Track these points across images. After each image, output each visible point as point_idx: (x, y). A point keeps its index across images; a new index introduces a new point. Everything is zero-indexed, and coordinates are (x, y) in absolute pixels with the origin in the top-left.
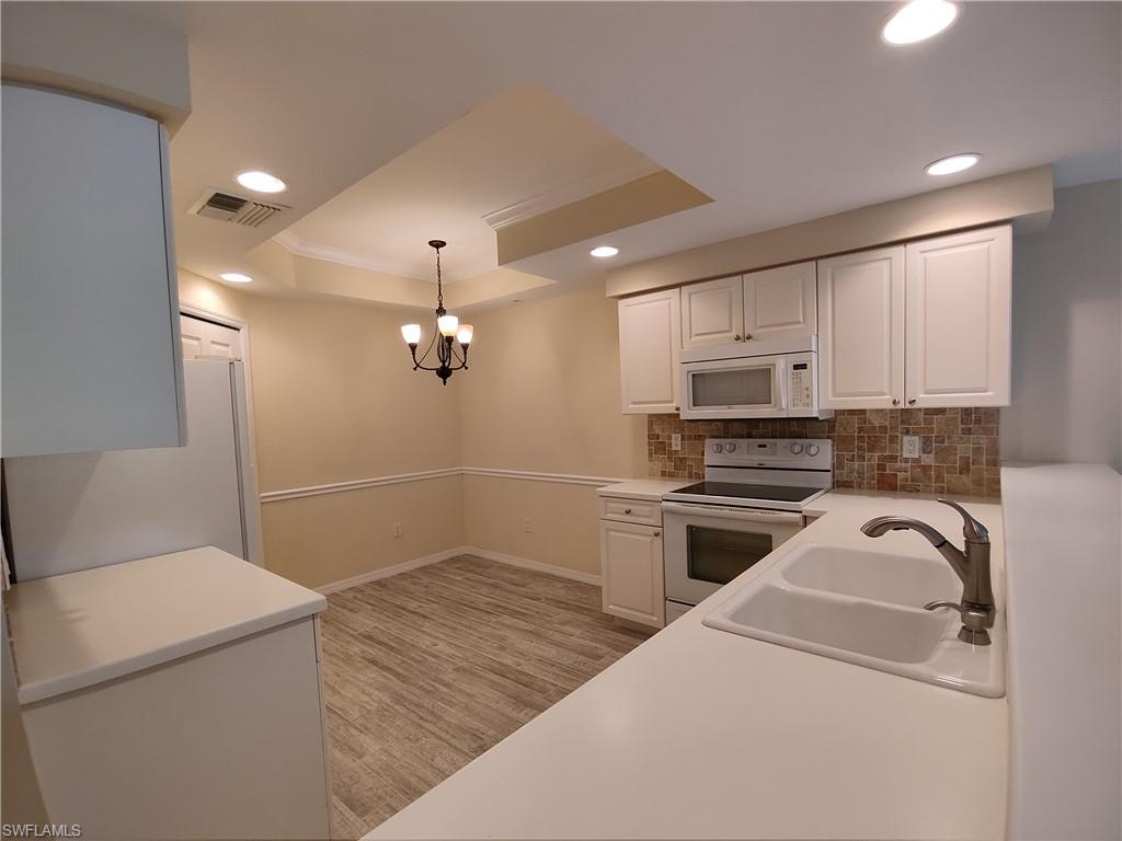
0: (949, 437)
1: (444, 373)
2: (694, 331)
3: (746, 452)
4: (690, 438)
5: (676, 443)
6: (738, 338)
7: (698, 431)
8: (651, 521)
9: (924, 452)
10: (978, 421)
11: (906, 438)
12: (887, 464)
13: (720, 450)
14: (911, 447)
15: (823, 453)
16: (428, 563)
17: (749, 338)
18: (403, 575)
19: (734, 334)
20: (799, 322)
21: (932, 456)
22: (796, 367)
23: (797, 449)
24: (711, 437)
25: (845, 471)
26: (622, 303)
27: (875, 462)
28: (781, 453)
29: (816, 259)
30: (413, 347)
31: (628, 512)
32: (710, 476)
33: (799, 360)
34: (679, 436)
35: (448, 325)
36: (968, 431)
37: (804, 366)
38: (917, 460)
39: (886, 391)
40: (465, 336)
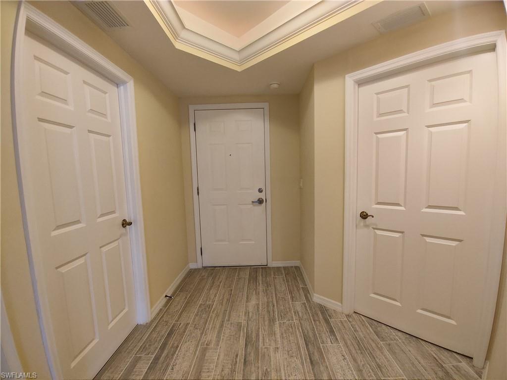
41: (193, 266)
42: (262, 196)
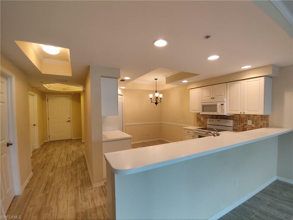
0: (258, 121)
1: (156, 103)
2: (204, 97)
3: (215, 122)
4: (205, 118)
5: (202, 119)
6: (211, 98)
7: (206, 117)
8: (192, 134)
9: (252, 124)
10: (264, 118)
11: (249, 121)
12: (245, 126)
13: (210, 121)
14: (250, 123)
15: (231, 123)
16: (153, 140)
17: (213, 98)
18: (148, 142)
19: (211, 97)
20: (223, 95)
21: (254, 125)
22: (221, 105)
23: (225, 122)
24: (209, 118)
25: (236, 127)
26: (190, 90)
27: (242, 125)
28: (222, 122)
29: (227, 83)
30: (151, 98)
31: (188, 132)
32: (208, 126)
33: (222, 103)
34: (203, 118)
35: (157, 95)
36: (262, 120)
37: (223, 105)
38: (251, 125)
39: (239, 110)
40: (161, 96)
41: (46, 141)
42: (70, 120)
